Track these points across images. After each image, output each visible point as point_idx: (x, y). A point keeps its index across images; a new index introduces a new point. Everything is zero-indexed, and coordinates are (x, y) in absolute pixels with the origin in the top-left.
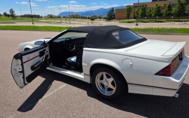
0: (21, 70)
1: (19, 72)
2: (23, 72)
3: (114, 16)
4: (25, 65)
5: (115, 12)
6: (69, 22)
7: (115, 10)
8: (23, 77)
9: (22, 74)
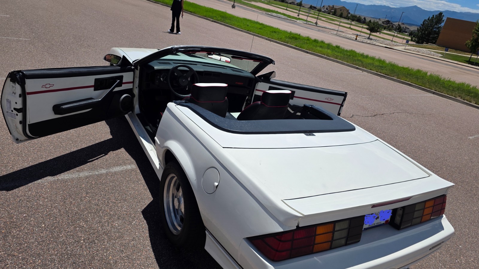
0: (19, 106)
1: (15, 109)
2: (23, 110)
3: (438, 33)
4: (29, 97)
5: (443, 24)
6: (314, 21)
7: (445, 19)
8: (23, 122)
9: (20, 115)
